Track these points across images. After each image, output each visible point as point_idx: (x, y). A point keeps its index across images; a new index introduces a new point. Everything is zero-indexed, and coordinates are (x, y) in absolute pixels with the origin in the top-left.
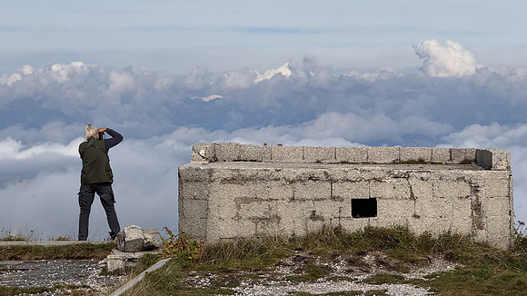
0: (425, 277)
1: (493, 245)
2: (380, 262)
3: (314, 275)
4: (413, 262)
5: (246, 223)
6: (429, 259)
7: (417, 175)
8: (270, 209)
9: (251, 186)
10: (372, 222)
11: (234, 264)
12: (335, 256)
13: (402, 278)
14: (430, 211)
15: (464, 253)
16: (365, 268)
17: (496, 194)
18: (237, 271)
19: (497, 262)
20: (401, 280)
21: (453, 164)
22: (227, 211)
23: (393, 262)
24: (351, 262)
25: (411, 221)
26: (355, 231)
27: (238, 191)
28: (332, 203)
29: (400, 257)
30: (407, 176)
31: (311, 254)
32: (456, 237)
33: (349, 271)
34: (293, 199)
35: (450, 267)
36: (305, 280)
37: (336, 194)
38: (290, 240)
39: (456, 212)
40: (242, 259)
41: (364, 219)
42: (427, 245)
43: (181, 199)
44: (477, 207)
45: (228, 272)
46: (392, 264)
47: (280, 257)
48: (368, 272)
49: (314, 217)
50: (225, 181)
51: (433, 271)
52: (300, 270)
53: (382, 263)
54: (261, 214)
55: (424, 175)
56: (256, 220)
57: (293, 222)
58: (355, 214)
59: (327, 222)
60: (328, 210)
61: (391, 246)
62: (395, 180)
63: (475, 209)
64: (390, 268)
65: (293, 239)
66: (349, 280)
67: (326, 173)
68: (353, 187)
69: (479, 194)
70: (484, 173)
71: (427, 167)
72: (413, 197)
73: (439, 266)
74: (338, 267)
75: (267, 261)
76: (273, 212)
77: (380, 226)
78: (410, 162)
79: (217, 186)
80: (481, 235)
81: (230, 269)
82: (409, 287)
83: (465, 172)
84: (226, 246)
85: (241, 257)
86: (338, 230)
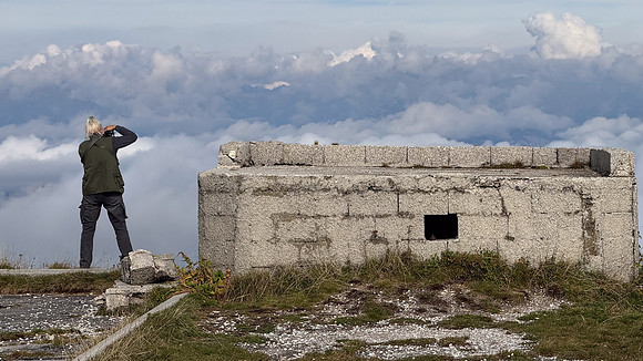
0: (521, 319)
1: (611, 275)
2: (461, 299)
3: (374, 316)
4: (505, 299)
5: (286, 247)
6: (526, 295)
7: (511, 183)
8: (318, 229)
9: (293, 198)
10: (452, 245)
11: (270, 301)
12: (402, 290)
13: (490, 320)
14: (528, 232)
15: (573, 287)
16: (441, 306)
17: (615, 209)
18: (272, 311)
19: (616, 298)
20: (488, 323)
21: (560, 169)
22: (262, 231)
23: (478, 299)
24: (423, 299)
25: (503, 244)
26: (429, 257)
27: (276, 205)
28: (399, 221)
29: (488, 292)
30: (497, 185)
31: (370, 288)
32: (562, 265)
33: (421, 311)
34: (347, 216)
35: (553, 306)
36: (361, 322)
37: (403, 208)
38: (343, 269)
39: (561, 232)
40: (280, 294)
41: (441, 241)
42: (524, 276)
43: (202, 215)
44: (590, 226)
45: (261, 311)
46: (477, 302)
47: (330, 291)
48: (445, 312)
49: (375, 238)
50: (258, 192)
51: (531, 310)
52: (355, 310)
53: (464, 300)
54: (305, 236)
55: (520, 183)
56: (299, 243)
57: (347, 246)
58: (428, 236)
59: (392, 246)
60: (393, 230)
61: (476, 277)
62: (481, 190)
63: (587, 229)
64: (474, 307)
65: (348, 269)
66: (420, 323)
67: (390, 181)
68: (427, 199)
69: (592, 209)
70: (599, 181)
71: (525, 173)
72: (505, 213)
73: (541, 303)
74: (407, 306)
75: (313, 297)
76: (322, 233)
77: (462, 251)
78: (505, 166)
79: (247, 198)
80: (596, 263)
81: (264, 307)
82: (498, 333)
83: (574, 179)
84: (259, 277)
85: (279, 292)
86: (406, 257)
